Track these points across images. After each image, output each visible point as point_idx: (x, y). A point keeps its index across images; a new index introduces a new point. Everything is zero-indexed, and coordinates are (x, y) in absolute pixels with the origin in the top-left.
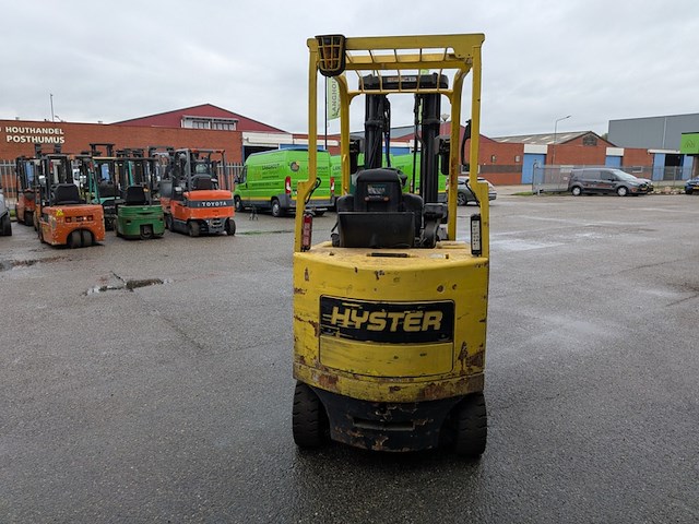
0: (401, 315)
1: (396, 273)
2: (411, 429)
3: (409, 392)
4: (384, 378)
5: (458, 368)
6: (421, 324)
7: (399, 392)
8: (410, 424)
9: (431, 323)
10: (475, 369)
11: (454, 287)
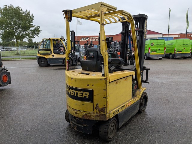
0: (77, 92)
1: (76, 79)
2: (82, 126)
3: (80, 115)
4: (74, 109)
5: (95, 111)
6: (82, 95)
7: (77, 114)
8: (82, 125)
9: (86, 95)
10: (102, 113)
11: (93, 85)
